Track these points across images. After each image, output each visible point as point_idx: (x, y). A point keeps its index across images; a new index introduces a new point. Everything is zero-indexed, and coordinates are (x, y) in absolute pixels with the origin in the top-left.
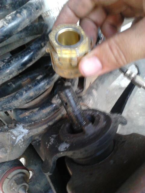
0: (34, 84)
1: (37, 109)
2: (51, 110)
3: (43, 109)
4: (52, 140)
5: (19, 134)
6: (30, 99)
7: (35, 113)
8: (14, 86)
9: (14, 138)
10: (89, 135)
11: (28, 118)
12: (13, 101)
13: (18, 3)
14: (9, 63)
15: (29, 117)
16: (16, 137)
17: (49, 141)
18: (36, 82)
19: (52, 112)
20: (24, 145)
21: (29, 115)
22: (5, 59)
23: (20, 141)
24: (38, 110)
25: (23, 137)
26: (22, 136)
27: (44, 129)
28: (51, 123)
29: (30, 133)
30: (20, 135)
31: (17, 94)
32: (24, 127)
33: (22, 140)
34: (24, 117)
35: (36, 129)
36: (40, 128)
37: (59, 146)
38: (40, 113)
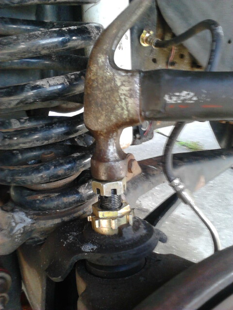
0: (68, 161)
1: (57, 194)
2: (74, 200)
3: (64, 196)
4: (71, 238)
5: (20, 221)
6: (56, 178)
7: (52, 198)
8: (20, 157)
9: (14, 224)
10: (126, 239)
11: (40, 203)
12: (33, 174)
13: (69, 58)
14: (50, 127)
15: (41, 201)
16: (17, 224)
17: (66, 238)
18: (71, 159)
19: (74, 203)
20: (20, 240)
21: (43, 198)
22: (22, 119)
23: (19, 232)
24: (58, 196)
25: (24, 227)
26: (22, 225)
27: (54, 225)
28: (66, 219)
29: (35, 225)
30: (21, 223)
31: (41, 167)
32: (27, 215)
33: (22, 231)
34: (33, 201)
35: (44, 221)
36: (50, 221)
37: (82, 246)
38: (59, 200)
